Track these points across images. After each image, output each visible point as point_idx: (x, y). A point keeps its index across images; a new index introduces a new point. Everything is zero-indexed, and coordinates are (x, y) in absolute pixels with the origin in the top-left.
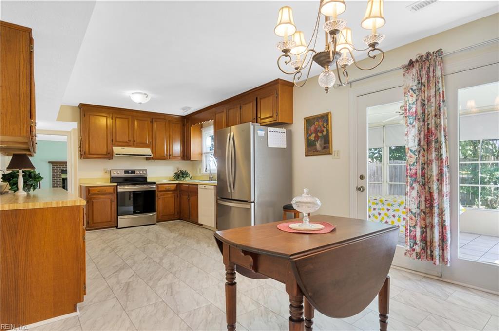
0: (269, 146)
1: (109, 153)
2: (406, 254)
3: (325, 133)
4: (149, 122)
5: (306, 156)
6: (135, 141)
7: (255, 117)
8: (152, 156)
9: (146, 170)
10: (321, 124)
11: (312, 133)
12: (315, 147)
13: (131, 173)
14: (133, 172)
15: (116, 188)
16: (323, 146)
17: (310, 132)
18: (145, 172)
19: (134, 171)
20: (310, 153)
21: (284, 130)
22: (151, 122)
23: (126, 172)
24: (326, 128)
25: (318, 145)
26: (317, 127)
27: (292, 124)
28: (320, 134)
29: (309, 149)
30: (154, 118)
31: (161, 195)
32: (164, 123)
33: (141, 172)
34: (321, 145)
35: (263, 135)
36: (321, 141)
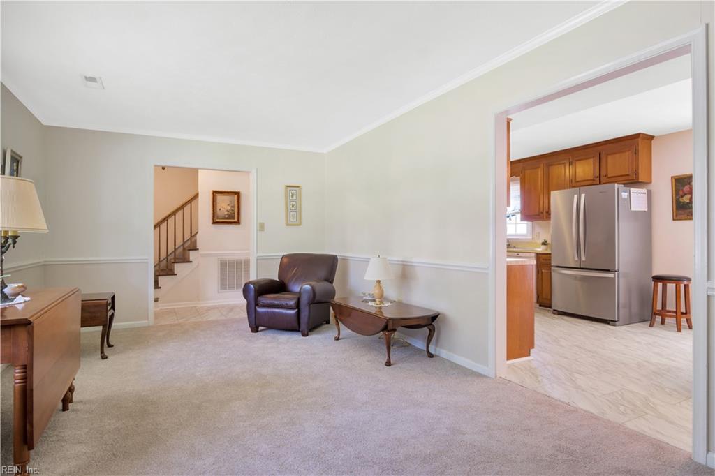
0: (633, 209)
5: (674, 220)
7: (598, 175)
11: (685, 194)
12: (690, 210)
17: (681, 193)
20: (679, 217)
21: (645, 190)
27: (651, 182)
29: (680, 212)
35: (626, 197)
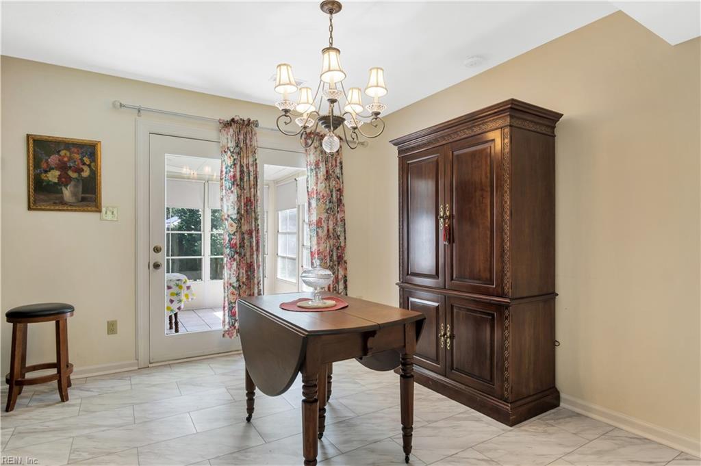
2: (224, 336)
3: (86, 174)
5: (30, 208)
10: (77, 156)
11: (51, 169)
12: (59, 195)
16: (80, 195)
17: (44, 166)
24: (89, 166)
25: (67, 193)
26: (66, 159)
28: (73, 175)
29: (42, 196)
34: (74, 194)
36: (76, 186)
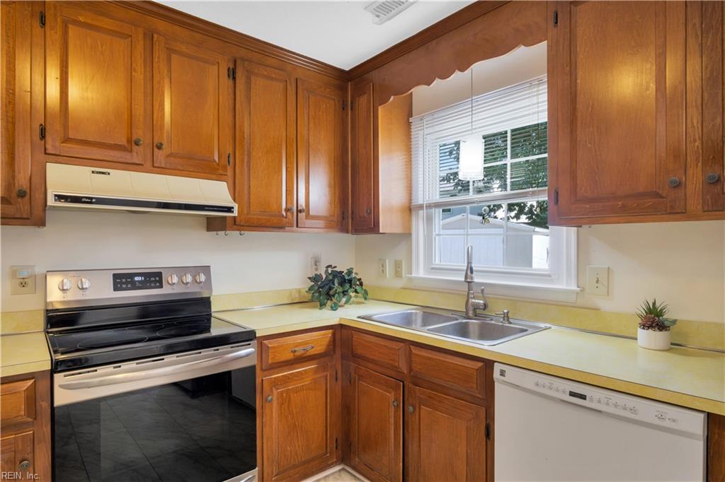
1: (22, 194)
4: (224, 72)
6: (160, 147)
8: (235, 214)
9: (206, 269)
13: (143, 286)
14: (154, 279)
15: (43, 385)
18: (202, 278)
19: (159, 275)
22: (232, 74)
23: (122, 280)
30: (243, 60)
31: (275, 383)
32: (282, 85)
33: (189, 278)
